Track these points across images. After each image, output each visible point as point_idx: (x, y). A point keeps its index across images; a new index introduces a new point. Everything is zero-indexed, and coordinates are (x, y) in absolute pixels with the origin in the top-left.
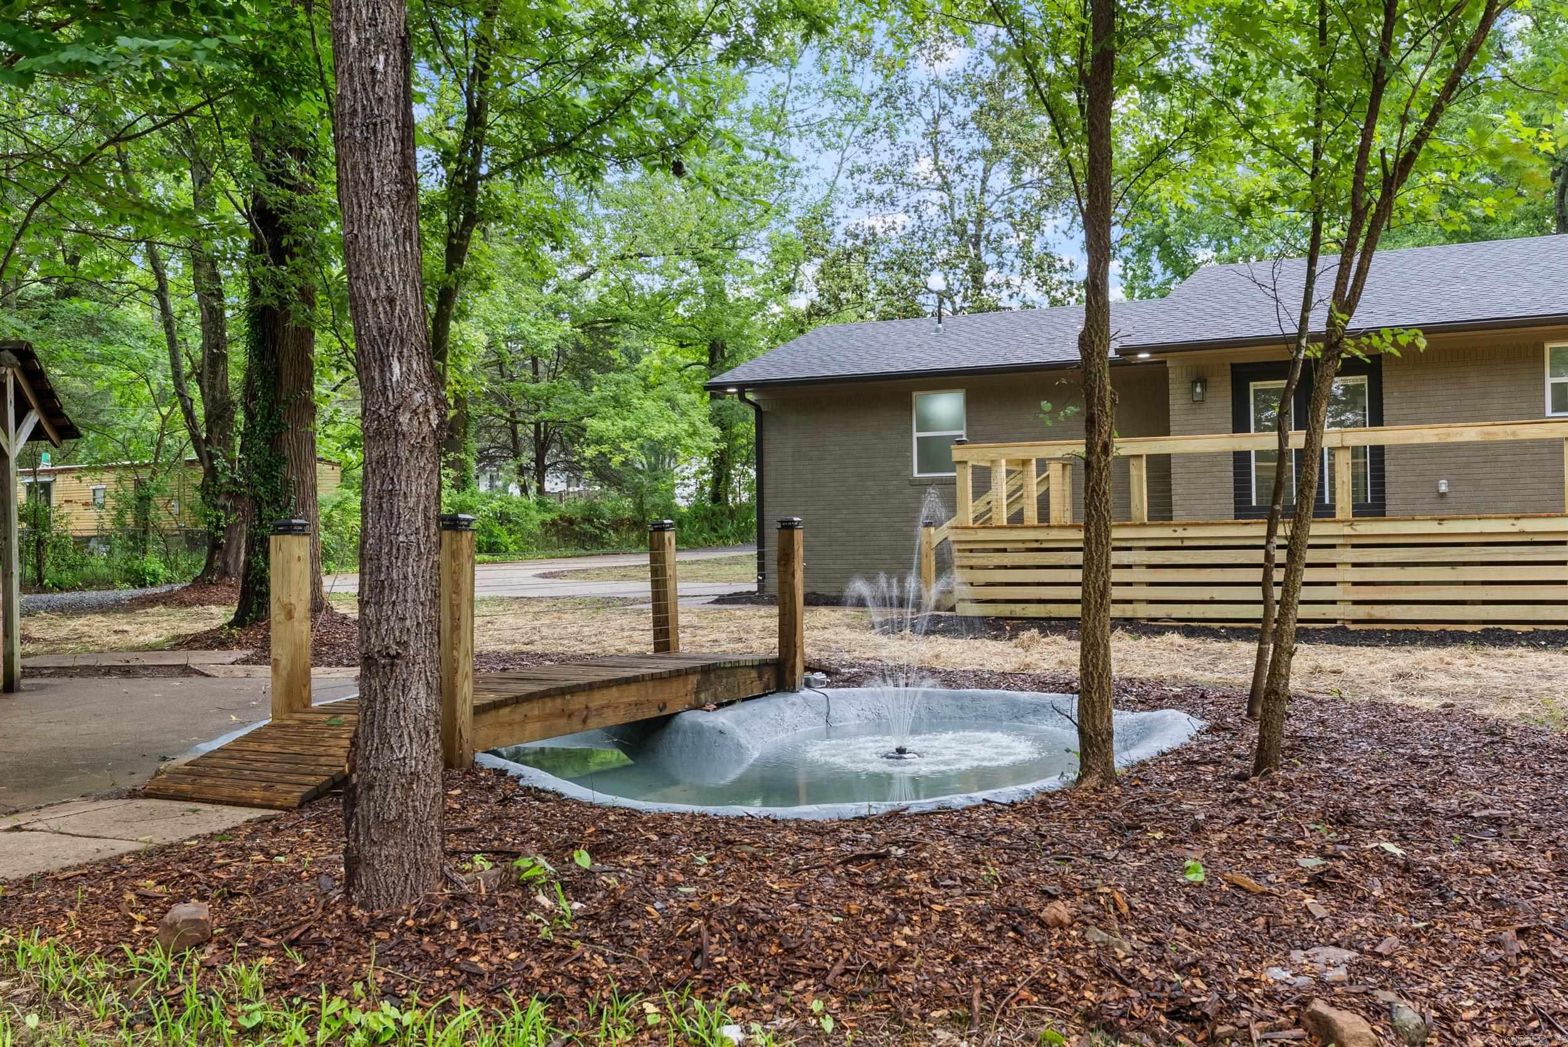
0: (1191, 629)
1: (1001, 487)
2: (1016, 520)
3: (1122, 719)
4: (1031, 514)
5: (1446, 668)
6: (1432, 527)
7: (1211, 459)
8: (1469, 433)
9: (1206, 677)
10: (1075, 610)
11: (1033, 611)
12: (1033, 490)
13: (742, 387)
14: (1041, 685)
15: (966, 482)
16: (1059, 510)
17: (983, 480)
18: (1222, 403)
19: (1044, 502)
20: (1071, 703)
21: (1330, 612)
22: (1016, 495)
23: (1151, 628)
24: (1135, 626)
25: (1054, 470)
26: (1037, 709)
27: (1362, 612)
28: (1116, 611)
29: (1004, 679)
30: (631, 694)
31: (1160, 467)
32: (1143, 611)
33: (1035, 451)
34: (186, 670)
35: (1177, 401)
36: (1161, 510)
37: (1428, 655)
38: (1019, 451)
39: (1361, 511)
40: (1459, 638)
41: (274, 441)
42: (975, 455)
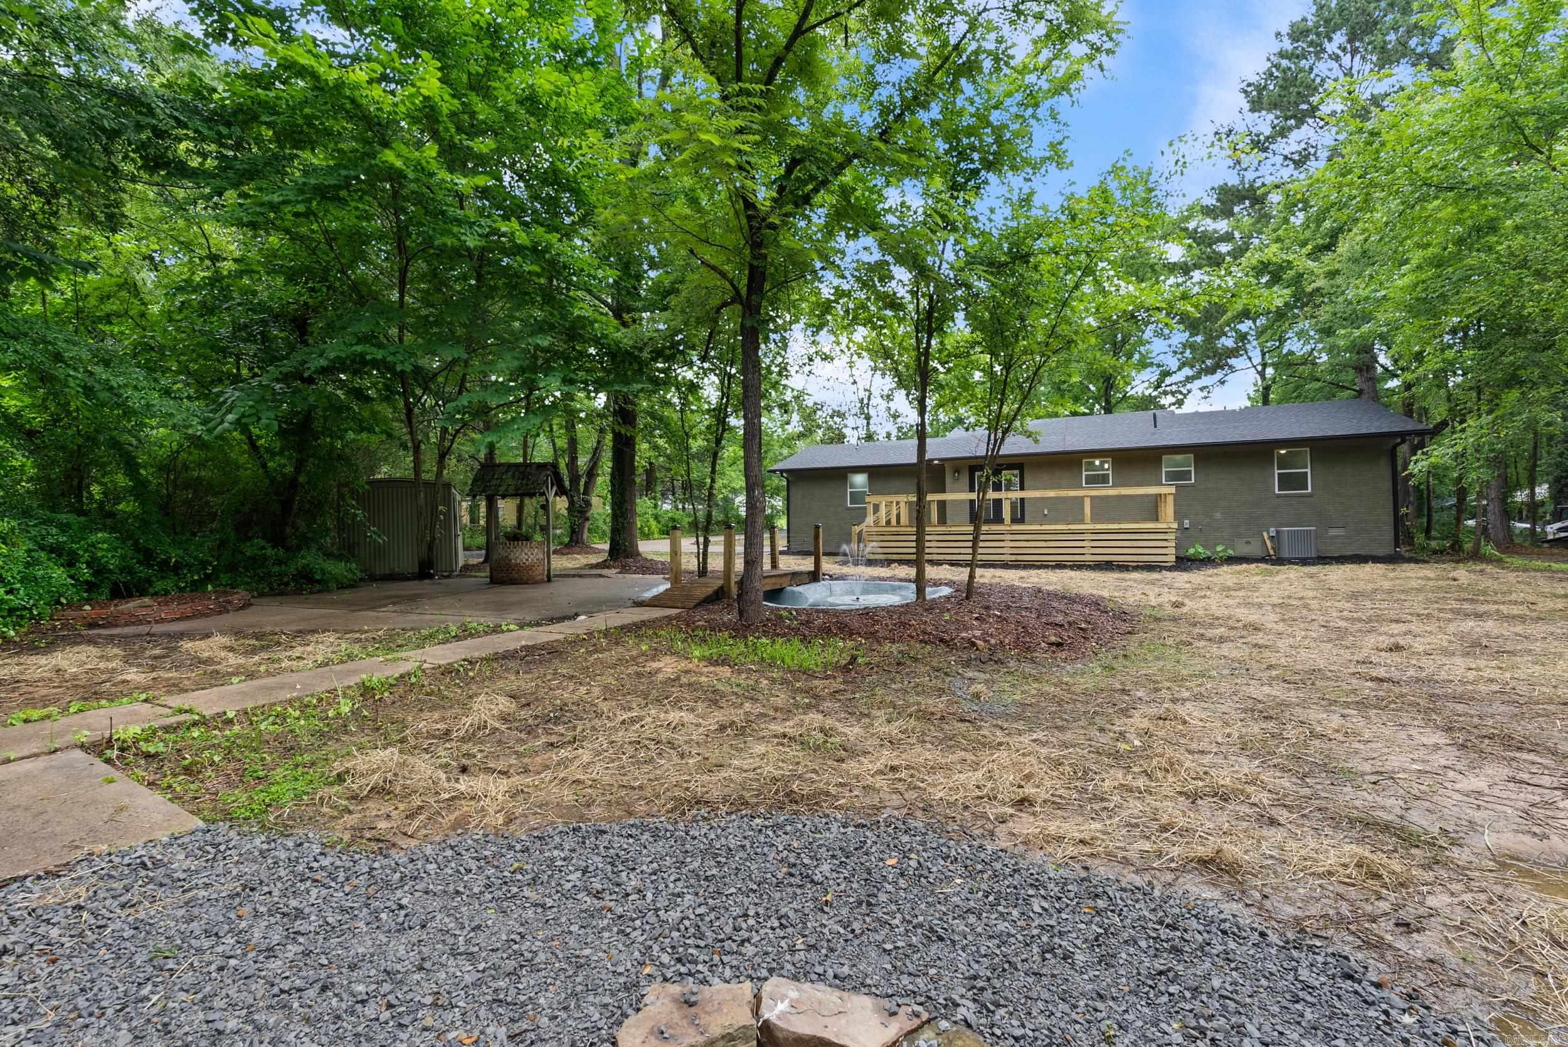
0: (952, 564)
1: (883, 510)
2: (888, 523)
3: (928, 590)
4: (894, 521)
5: (1039, 576)
6: (1038, 527)
7: (962, 501)
8: (1051, 494)
9: (955, 578)
10: (914, 557)
11: (895, 557)
12: (895, 512)
13: (782, 471)
14: (901, 580)
15: (870, 509)
16: (904, 519)
17: (876, 508)
18: (965, 480)
19: (898, 516)
20: (913, 586)
21: (1002, 558)
22: (888, 513)
23: (938, 563)
24: (932, 562)
25: (902, 505)
26: (900, 588)
27: (1013, 558)
28: (927, 557)
29: (891, 579)
30: (773, 580)
31: (942, 505)
32: (935, 557)
33: (894, 498)
34: (601, 576)
35: (948, 480)
36: (942, 520)
37: (1033, 572)
38: (889, 498)
39: (1014, 521)
40: (1047, 567)
41: (622, 494)
42: (873, 499)
